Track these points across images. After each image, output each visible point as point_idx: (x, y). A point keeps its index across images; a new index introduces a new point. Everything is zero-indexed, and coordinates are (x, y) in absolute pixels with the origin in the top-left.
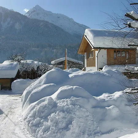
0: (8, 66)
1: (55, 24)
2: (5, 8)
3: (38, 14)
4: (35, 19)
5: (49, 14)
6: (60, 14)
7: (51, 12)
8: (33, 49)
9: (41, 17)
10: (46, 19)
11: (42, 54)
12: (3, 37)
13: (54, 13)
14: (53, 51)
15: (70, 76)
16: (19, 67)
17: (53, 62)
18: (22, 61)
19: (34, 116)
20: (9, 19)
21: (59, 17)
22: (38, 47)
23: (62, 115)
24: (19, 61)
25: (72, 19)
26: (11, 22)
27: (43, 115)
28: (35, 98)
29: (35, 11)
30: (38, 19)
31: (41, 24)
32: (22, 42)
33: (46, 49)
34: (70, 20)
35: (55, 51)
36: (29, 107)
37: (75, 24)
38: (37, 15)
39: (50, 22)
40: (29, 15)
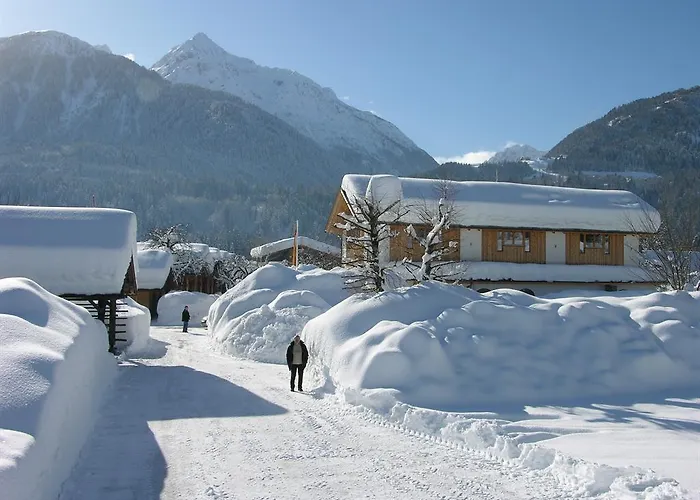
0: (146, 258)
1: (263, 108)
2: (76, 41)
3: (201, 68)
4: (191, 88)
5: (243, 68)
6: (284, 71)
7: (251, 62)
8: (181, 199)
9: (212, 81)
10: (233, 88)
11: (213, 219)
12: (66, 148)
13: (263, 66)
14: (253, 208)
15: (299, 277)
16: (171, 262)
17: (256, 251)
18: (178, 247)
19: (240, 332)
20: (91, 83)
21: (280, 80)
22: (197, 194)
23: (282, 326)
24: (170, 245)
25: (328, 90)
26: (101, 94)
27: (254, 329)
28: (236, 311)
29: (190, 56)
30: (203, 86)
31: (212, 107)
32: (138, 172)
33: (227, 201)
34: (324, 95)
35: (260, 208)
36: (229, 324)
37: (341, 109)
38: (200, 71)
39: (248, 98)
40: (169, 71)
